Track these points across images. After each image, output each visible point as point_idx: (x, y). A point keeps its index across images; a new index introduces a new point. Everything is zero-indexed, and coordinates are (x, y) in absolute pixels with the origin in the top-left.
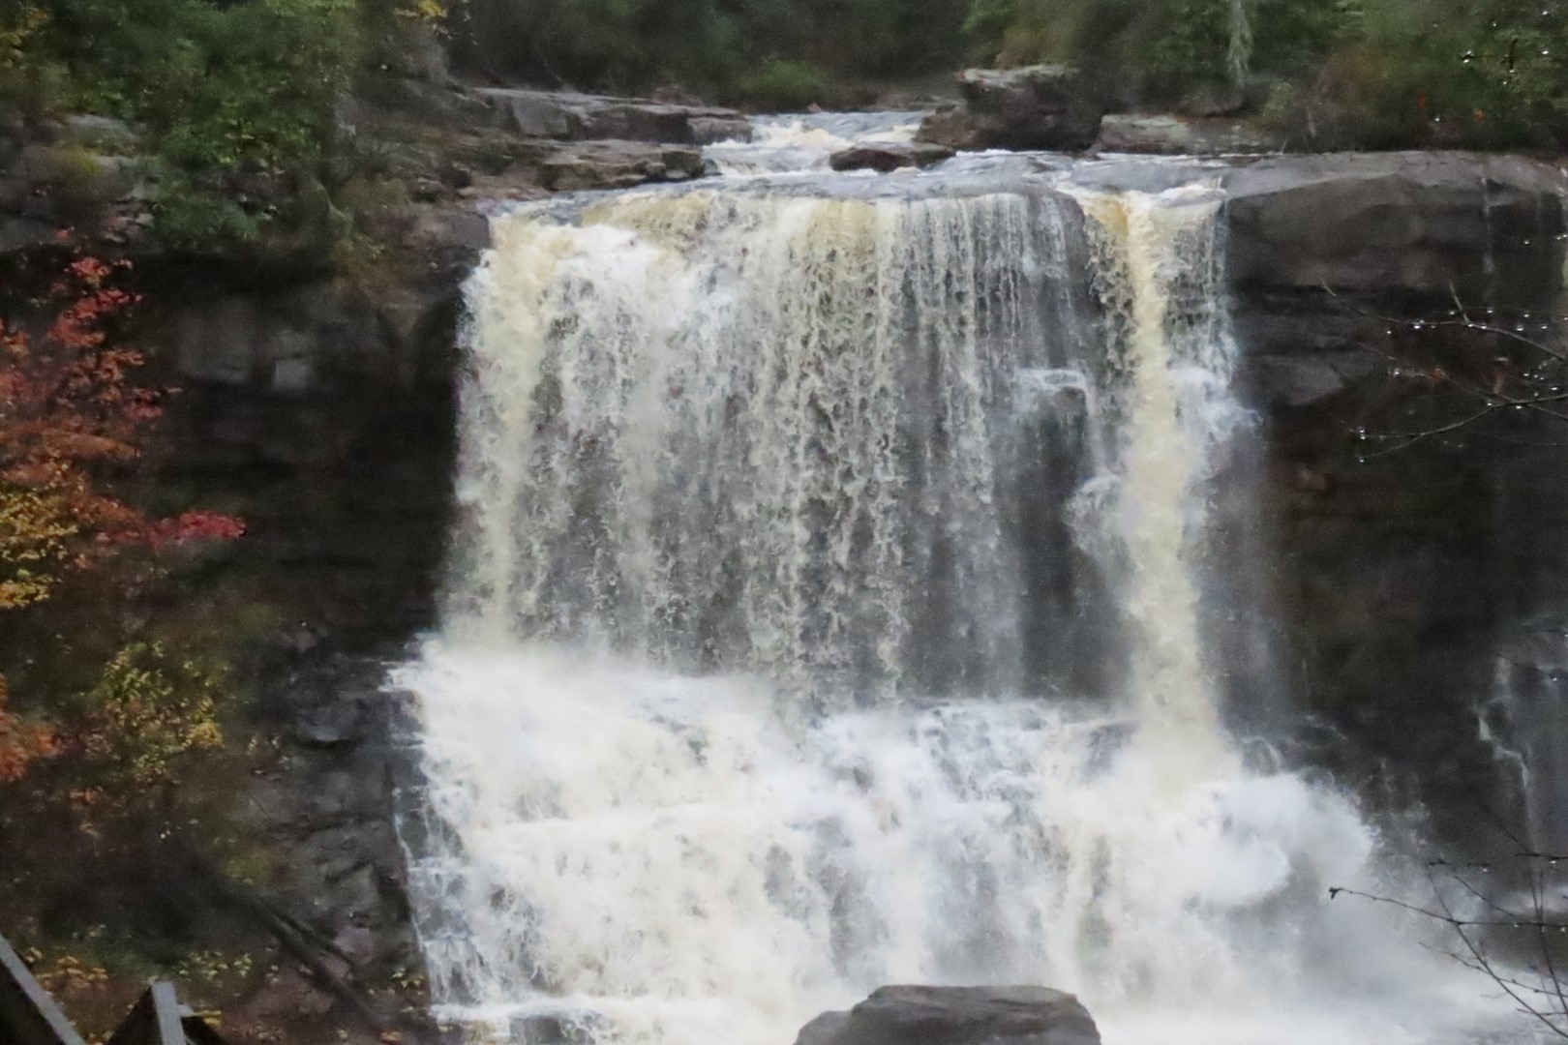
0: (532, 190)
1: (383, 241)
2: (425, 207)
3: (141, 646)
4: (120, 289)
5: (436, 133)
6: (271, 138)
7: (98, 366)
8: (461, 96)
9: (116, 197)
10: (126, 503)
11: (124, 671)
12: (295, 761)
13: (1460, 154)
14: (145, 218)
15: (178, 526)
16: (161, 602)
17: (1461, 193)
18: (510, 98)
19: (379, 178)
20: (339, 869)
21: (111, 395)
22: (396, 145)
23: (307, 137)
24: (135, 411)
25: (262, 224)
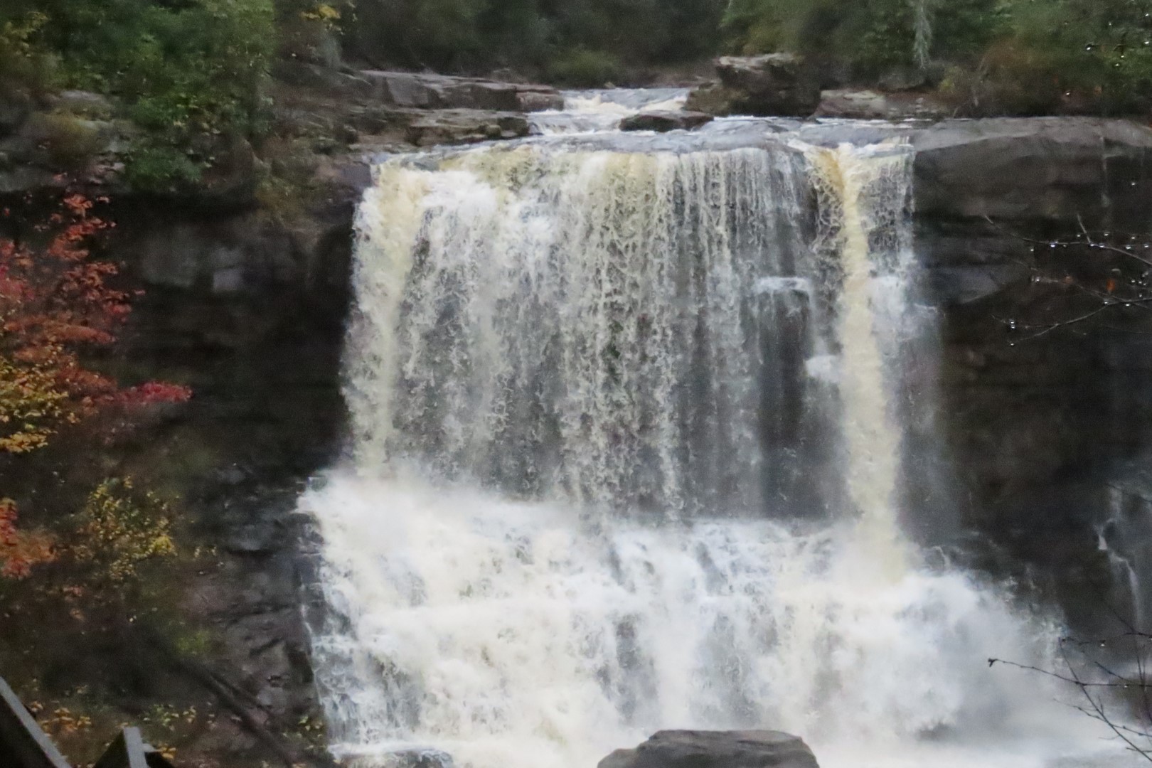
0: (402, 146)
1: (293, 183)
2: (323, 158)
3: (115, 480)
4: (102, 219)
5: (330, 103)
6: (211, 107)
7: (84, 274)
8: (350, 76)
9: (97, 151)
10: (104, 374)
11: (104, 498)
12: (230, 565)
13: (1083, 119)
14: (118, 166)
15: (143, 392)
16: (129, 448)
17: (1085, 148)
18: (385, 78)
19: (290, 136)
20: (261, 644)
21: (93, 296)
22: (302, 113)
23: (237, 106)
24: (112, 308)
25: (205, 171)
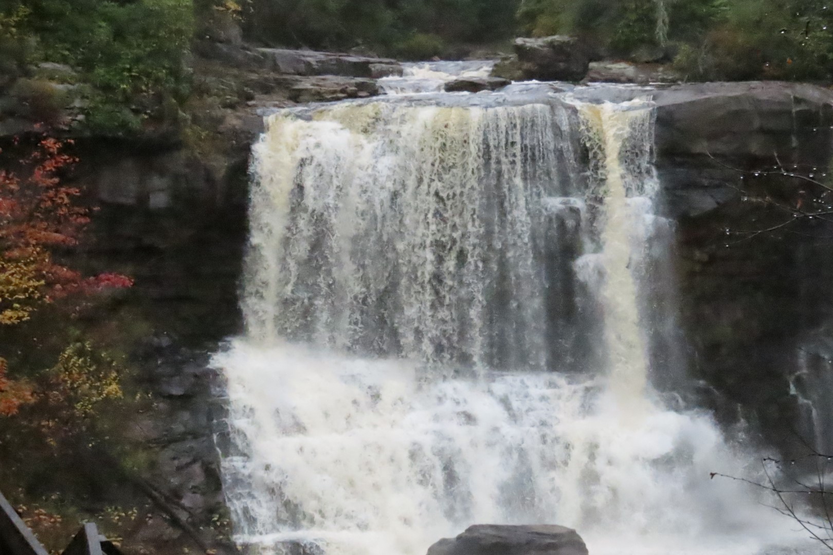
0: (286, 102)
1: (207, 129)
2: (229, 111)
3: (78, 344)
4: (68, 155)
5: (235, 71)
6: (148, 75)
7: (56, 195)
8: (249, 52)
9: (65, 106)
10: (71, 268)
11: (70, 357)
12: (162, 405)
13: (779, 83)
14: (81, 117)
15: (98, 280)
16: (89, 321)
17: (780, 103)
18: (274, 54)
19: (205, 96)
20: (184, 463)
21: (63, 211)
22: (214, 79)
23: (167, 74)
24: (75, 220)
25: (143, 120)
